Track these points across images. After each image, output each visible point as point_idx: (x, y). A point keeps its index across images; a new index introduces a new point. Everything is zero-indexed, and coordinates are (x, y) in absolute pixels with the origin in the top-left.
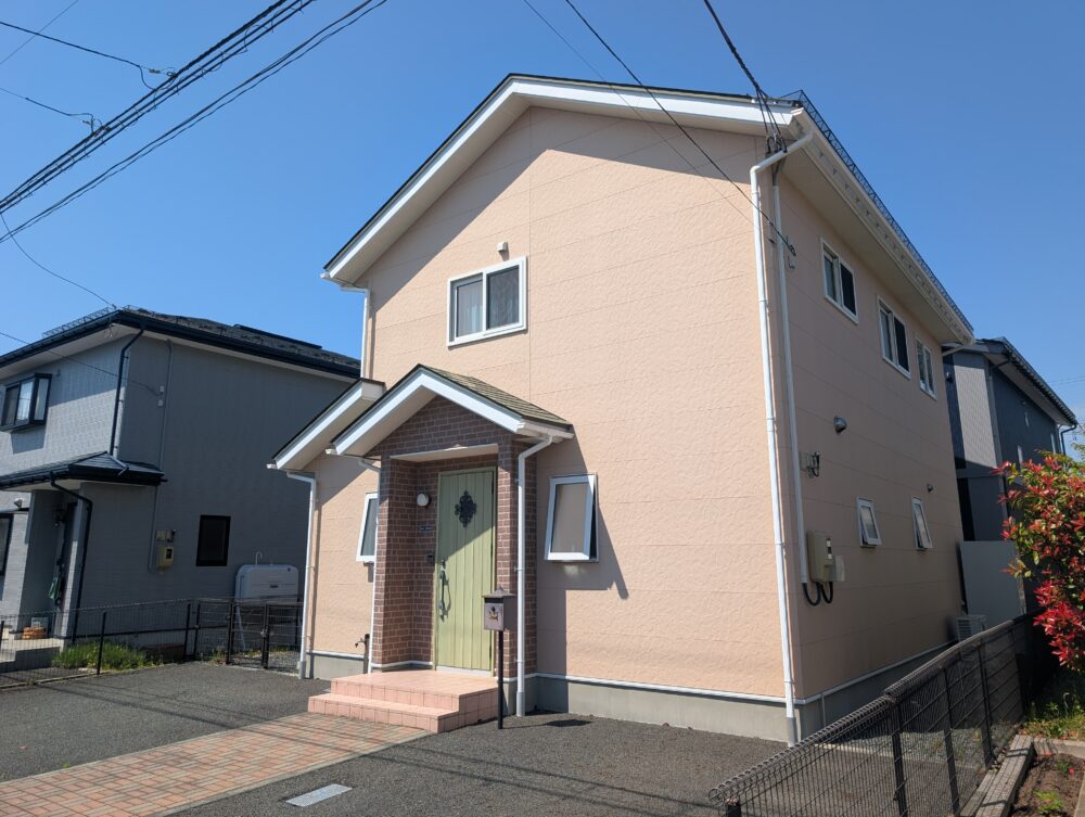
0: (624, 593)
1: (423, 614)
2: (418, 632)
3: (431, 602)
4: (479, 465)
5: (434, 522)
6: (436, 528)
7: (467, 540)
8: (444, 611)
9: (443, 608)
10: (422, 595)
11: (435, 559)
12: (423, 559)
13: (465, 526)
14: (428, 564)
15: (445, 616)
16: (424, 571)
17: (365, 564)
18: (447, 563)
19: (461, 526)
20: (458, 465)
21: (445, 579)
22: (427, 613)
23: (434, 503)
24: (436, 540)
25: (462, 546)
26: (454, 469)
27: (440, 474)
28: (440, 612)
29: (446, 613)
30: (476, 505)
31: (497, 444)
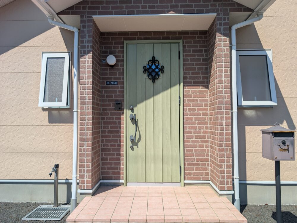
1: (111, 146)
2: (106, 159)
3: (119, 137)
4: (164, 38)
5: (120, 78)
6: (123, 83)
7: (155, 94)
8: (134, 143)
9: (133, 141)
10: (109, 132)
11: (123, 105)
12: (110, 105)
13: (154, 82)
14: (115, 109)
15: (135, 147)
16: (112, 114)
17: (44, 110)
18: (135, 109)
19: (150, 82)
20: (143, 37)
21: (134, 120)
22: (114, 146)
23: (119, 63)
24: (123, 92)
25: (150, 97)
26: (139, 39)
27: (125, 42)
28: (130, 144)
29: (137, 145)
30: (163, 67)
31: (215, 14)
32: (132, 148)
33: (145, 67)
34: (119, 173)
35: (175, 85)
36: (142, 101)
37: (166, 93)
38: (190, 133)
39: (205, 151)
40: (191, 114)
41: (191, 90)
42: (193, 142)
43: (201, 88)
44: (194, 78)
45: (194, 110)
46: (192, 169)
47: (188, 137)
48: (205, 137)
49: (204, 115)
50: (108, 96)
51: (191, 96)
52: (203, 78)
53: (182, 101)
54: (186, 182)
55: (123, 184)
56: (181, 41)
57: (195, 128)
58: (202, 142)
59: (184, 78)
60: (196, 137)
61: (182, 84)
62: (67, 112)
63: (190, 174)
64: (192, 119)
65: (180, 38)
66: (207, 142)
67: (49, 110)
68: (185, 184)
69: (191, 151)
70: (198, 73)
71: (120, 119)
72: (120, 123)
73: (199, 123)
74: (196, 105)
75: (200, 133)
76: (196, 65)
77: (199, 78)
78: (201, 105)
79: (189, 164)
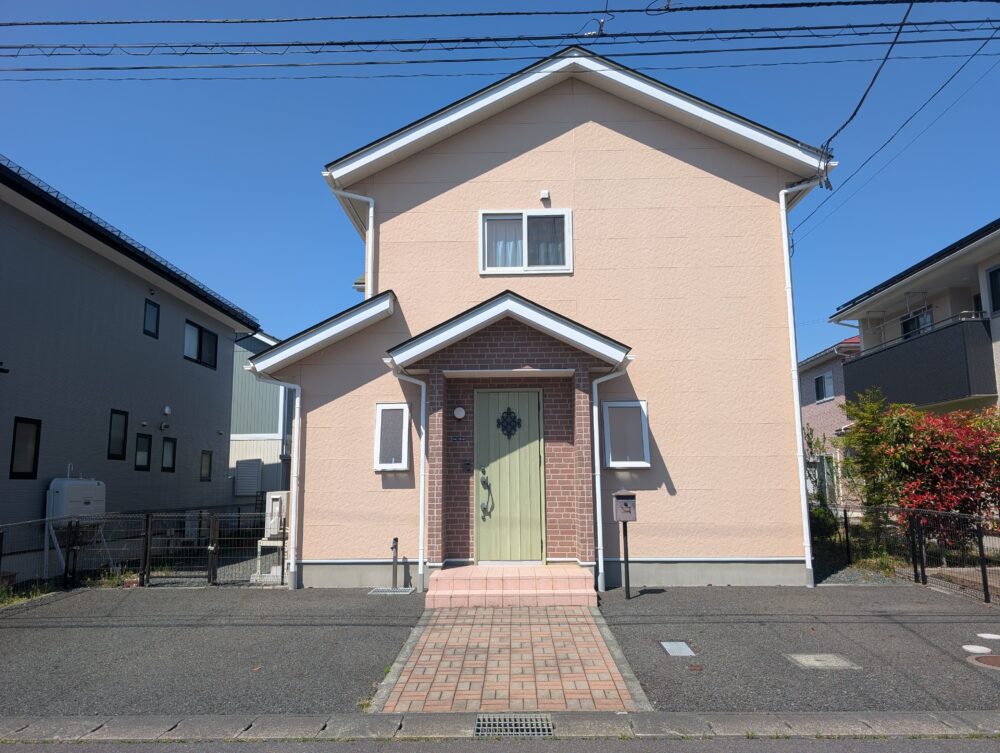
0: (672, 491)
1: (458, 516)
2: (453, 533)
3: (468, 505)
4: (521, 386)
5: (469, 433)
6: (473, 439)
7: (511, 450)
8: (486, 512)
9: (485, 510)
10: (456, 499)
11: (473, 466)
12: (456, 466)
13: (509, 438)
14: (463, 471)
15: (487, 517)
16: (458, 477)
17: (377, 472)
18: (487, 470)
19: (504, 438)
20: (496, 384)
21: (486, 484)
22: (463, 515)
23: (469, 416)
24: (473, 449)
25: (505, 455)
26: (492, 387)
27: (476, 391)
28: (481, 513)
29: (489, 514)
30: (520, 420)
31: (574, 370)
32: (484, 519)
33: (498, 420)
34: (468, 550)
35: (534, 440)
36: (495, 460)
37: (525, 449)
38: (554, 499)
39: (571, 521)
40: (554, 477)
41: (553, 447)
42: (557, 510)
43: (565, 445)
44: (556, 433)
45: (557, 472)
46: (556, 544)
47: (550, 505)
48: (570, 504)
49: (569, 477)
50: (455, 455)
51: (553, 455)
52: (568, 433)
53: (544, 461)
54: (549, 559)
55: (472, 563)
56: (541, 390)
57: (558, 493)
58: (568, 510)
59: (545, 433)
60: (560, 504)
61: (542, 440)
62: (406, 475)
63: (553, 550)
64: (554, 482)
65: (539, 386)
66: (573, 510)
67: (383, 472)
68: (547, 563)
69: (554, 521)
70: (561, 427)
71: (468, 483)
72: (468, 488)
73: (563, 488)
74: (560, 466)
75: (564, 499)
76: (559, 417)
77: (563, 433)
78: (566, 466)
79: (552, 538)
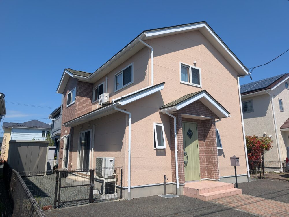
0: (224, 156)
4: (192, 121)
7: (191, 143)
13: (190, 139)
15: (186, 166)
18: (185, 150)
30: (192, 133)
35: (196, 140)
36: (187, 146)
41: (201, 142)
52: (203, 138)
54: (201, 179)
58: (204, 163)
59: (198, 138)
60: (202, 161)
62: (164, 151)
65: (196, 122)
67: (156, 150)
73: (203, 156)
78: (203, 148)
